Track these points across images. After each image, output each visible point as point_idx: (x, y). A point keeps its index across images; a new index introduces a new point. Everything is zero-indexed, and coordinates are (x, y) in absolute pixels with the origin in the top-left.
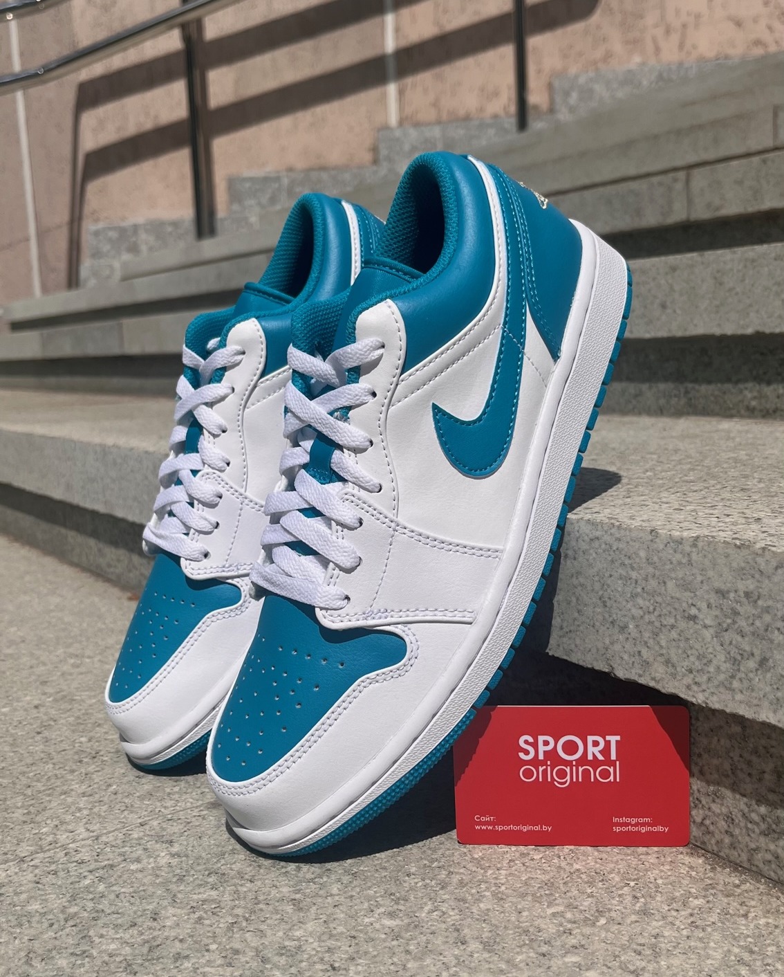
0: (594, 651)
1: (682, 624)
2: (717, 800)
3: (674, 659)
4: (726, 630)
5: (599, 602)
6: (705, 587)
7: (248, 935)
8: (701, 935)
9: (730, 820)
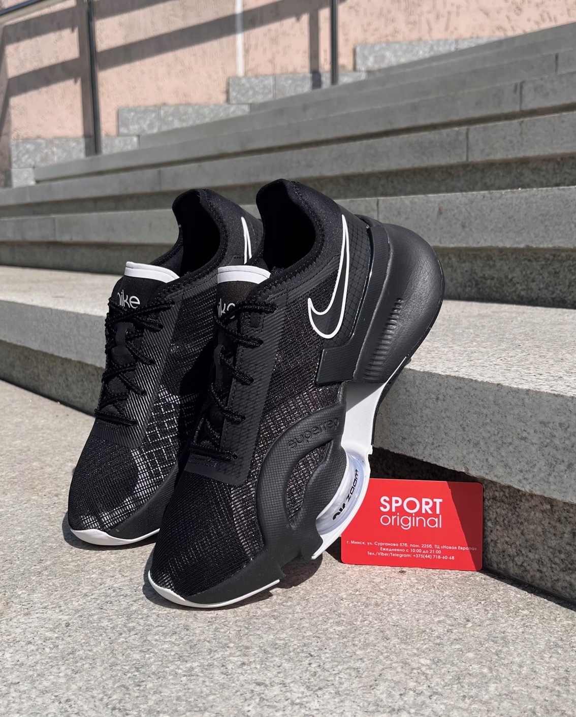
0: (455, 458)
1: (517, 442)
2: (532, 551)
3: (511, 464)
4: (546, 446)
5: (461, 429)
6: (533, 420)
8: (531, 631)
9: (540, 562)
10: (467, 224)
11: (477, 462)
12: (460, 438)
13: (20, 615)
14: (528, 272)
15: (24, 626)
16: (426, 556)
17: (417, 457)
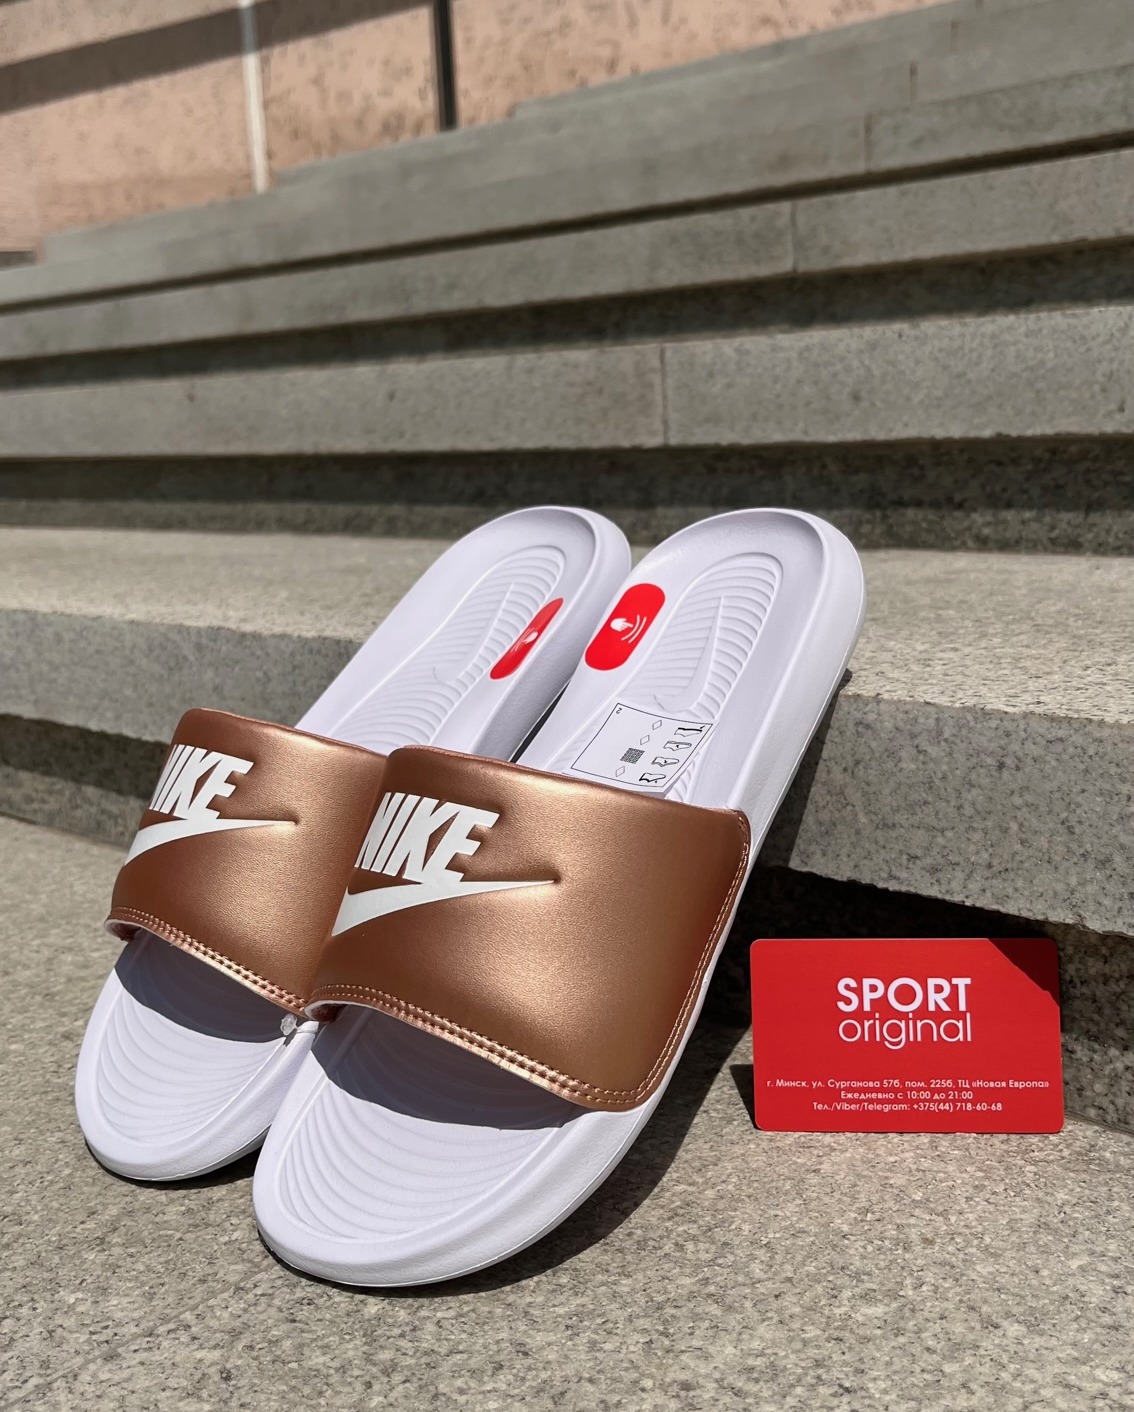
0: (1049, 895)
5: (1062, 830)
7: (684, 1357)
10: (863, 394)
11: (1107, 902)
12: (1061, 849)
13: (93, 1361)
14: (998, 488)
15: (115, 1392)
16: (941, 1107)
17: (948, 898)
